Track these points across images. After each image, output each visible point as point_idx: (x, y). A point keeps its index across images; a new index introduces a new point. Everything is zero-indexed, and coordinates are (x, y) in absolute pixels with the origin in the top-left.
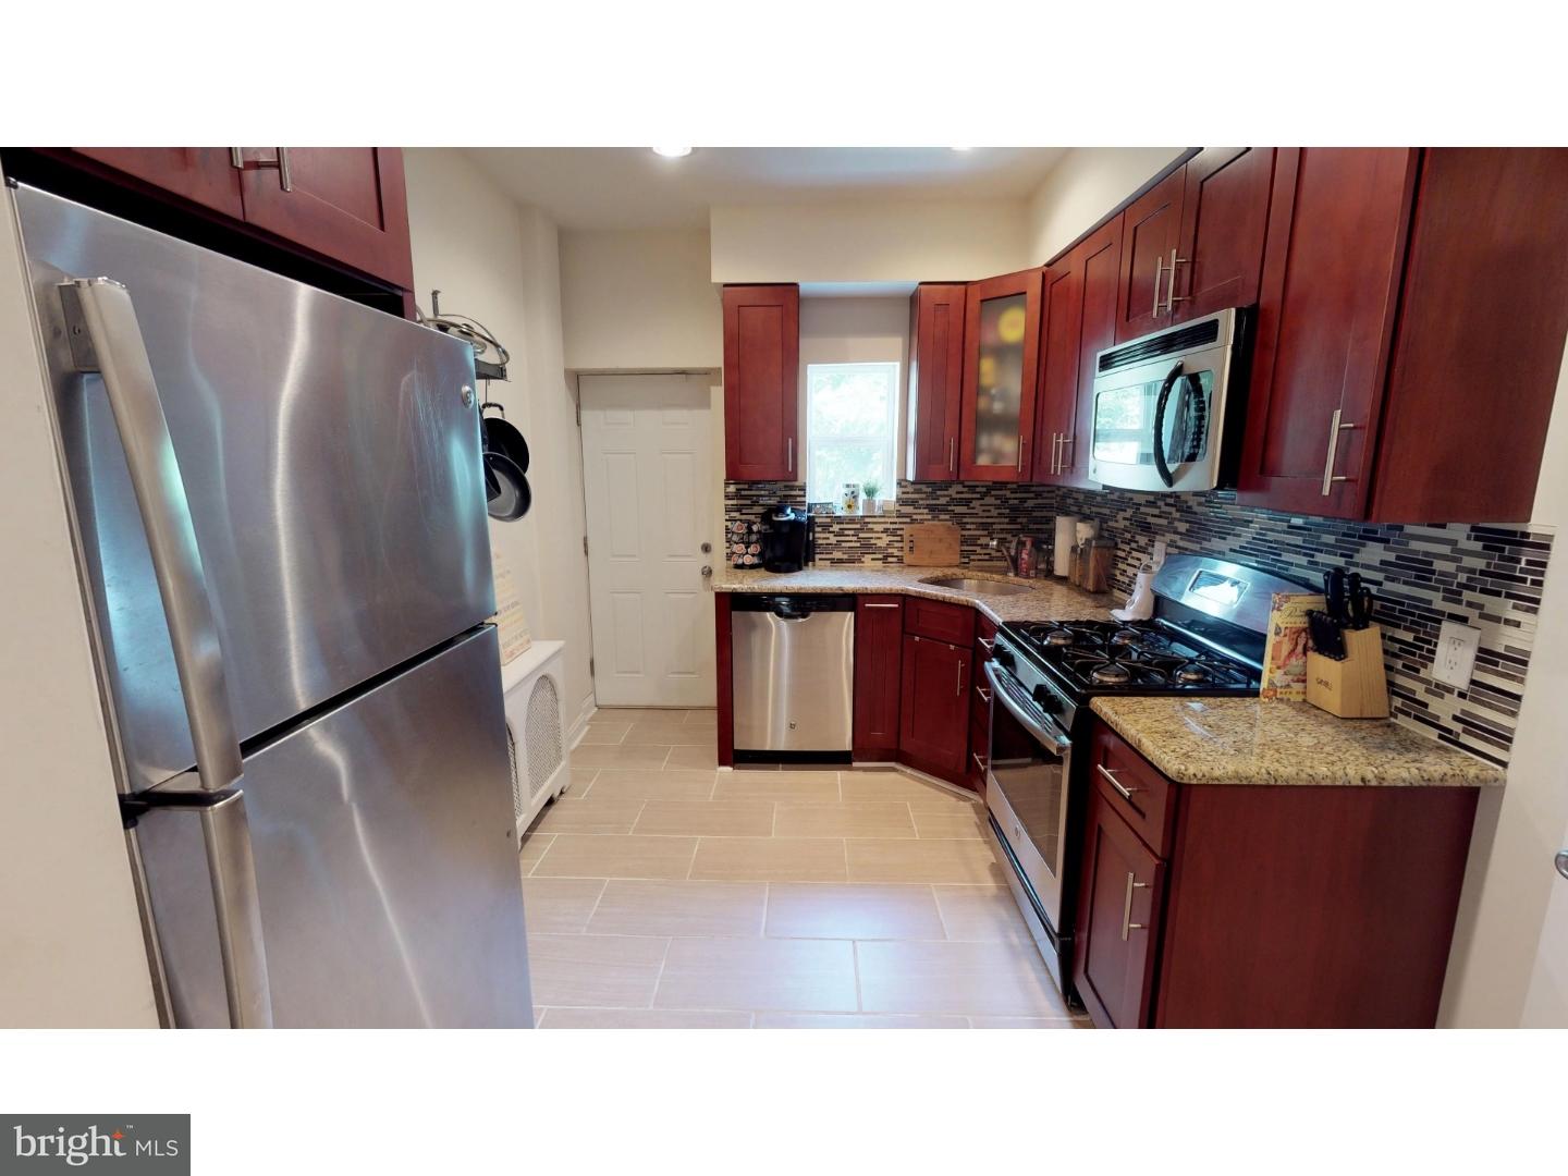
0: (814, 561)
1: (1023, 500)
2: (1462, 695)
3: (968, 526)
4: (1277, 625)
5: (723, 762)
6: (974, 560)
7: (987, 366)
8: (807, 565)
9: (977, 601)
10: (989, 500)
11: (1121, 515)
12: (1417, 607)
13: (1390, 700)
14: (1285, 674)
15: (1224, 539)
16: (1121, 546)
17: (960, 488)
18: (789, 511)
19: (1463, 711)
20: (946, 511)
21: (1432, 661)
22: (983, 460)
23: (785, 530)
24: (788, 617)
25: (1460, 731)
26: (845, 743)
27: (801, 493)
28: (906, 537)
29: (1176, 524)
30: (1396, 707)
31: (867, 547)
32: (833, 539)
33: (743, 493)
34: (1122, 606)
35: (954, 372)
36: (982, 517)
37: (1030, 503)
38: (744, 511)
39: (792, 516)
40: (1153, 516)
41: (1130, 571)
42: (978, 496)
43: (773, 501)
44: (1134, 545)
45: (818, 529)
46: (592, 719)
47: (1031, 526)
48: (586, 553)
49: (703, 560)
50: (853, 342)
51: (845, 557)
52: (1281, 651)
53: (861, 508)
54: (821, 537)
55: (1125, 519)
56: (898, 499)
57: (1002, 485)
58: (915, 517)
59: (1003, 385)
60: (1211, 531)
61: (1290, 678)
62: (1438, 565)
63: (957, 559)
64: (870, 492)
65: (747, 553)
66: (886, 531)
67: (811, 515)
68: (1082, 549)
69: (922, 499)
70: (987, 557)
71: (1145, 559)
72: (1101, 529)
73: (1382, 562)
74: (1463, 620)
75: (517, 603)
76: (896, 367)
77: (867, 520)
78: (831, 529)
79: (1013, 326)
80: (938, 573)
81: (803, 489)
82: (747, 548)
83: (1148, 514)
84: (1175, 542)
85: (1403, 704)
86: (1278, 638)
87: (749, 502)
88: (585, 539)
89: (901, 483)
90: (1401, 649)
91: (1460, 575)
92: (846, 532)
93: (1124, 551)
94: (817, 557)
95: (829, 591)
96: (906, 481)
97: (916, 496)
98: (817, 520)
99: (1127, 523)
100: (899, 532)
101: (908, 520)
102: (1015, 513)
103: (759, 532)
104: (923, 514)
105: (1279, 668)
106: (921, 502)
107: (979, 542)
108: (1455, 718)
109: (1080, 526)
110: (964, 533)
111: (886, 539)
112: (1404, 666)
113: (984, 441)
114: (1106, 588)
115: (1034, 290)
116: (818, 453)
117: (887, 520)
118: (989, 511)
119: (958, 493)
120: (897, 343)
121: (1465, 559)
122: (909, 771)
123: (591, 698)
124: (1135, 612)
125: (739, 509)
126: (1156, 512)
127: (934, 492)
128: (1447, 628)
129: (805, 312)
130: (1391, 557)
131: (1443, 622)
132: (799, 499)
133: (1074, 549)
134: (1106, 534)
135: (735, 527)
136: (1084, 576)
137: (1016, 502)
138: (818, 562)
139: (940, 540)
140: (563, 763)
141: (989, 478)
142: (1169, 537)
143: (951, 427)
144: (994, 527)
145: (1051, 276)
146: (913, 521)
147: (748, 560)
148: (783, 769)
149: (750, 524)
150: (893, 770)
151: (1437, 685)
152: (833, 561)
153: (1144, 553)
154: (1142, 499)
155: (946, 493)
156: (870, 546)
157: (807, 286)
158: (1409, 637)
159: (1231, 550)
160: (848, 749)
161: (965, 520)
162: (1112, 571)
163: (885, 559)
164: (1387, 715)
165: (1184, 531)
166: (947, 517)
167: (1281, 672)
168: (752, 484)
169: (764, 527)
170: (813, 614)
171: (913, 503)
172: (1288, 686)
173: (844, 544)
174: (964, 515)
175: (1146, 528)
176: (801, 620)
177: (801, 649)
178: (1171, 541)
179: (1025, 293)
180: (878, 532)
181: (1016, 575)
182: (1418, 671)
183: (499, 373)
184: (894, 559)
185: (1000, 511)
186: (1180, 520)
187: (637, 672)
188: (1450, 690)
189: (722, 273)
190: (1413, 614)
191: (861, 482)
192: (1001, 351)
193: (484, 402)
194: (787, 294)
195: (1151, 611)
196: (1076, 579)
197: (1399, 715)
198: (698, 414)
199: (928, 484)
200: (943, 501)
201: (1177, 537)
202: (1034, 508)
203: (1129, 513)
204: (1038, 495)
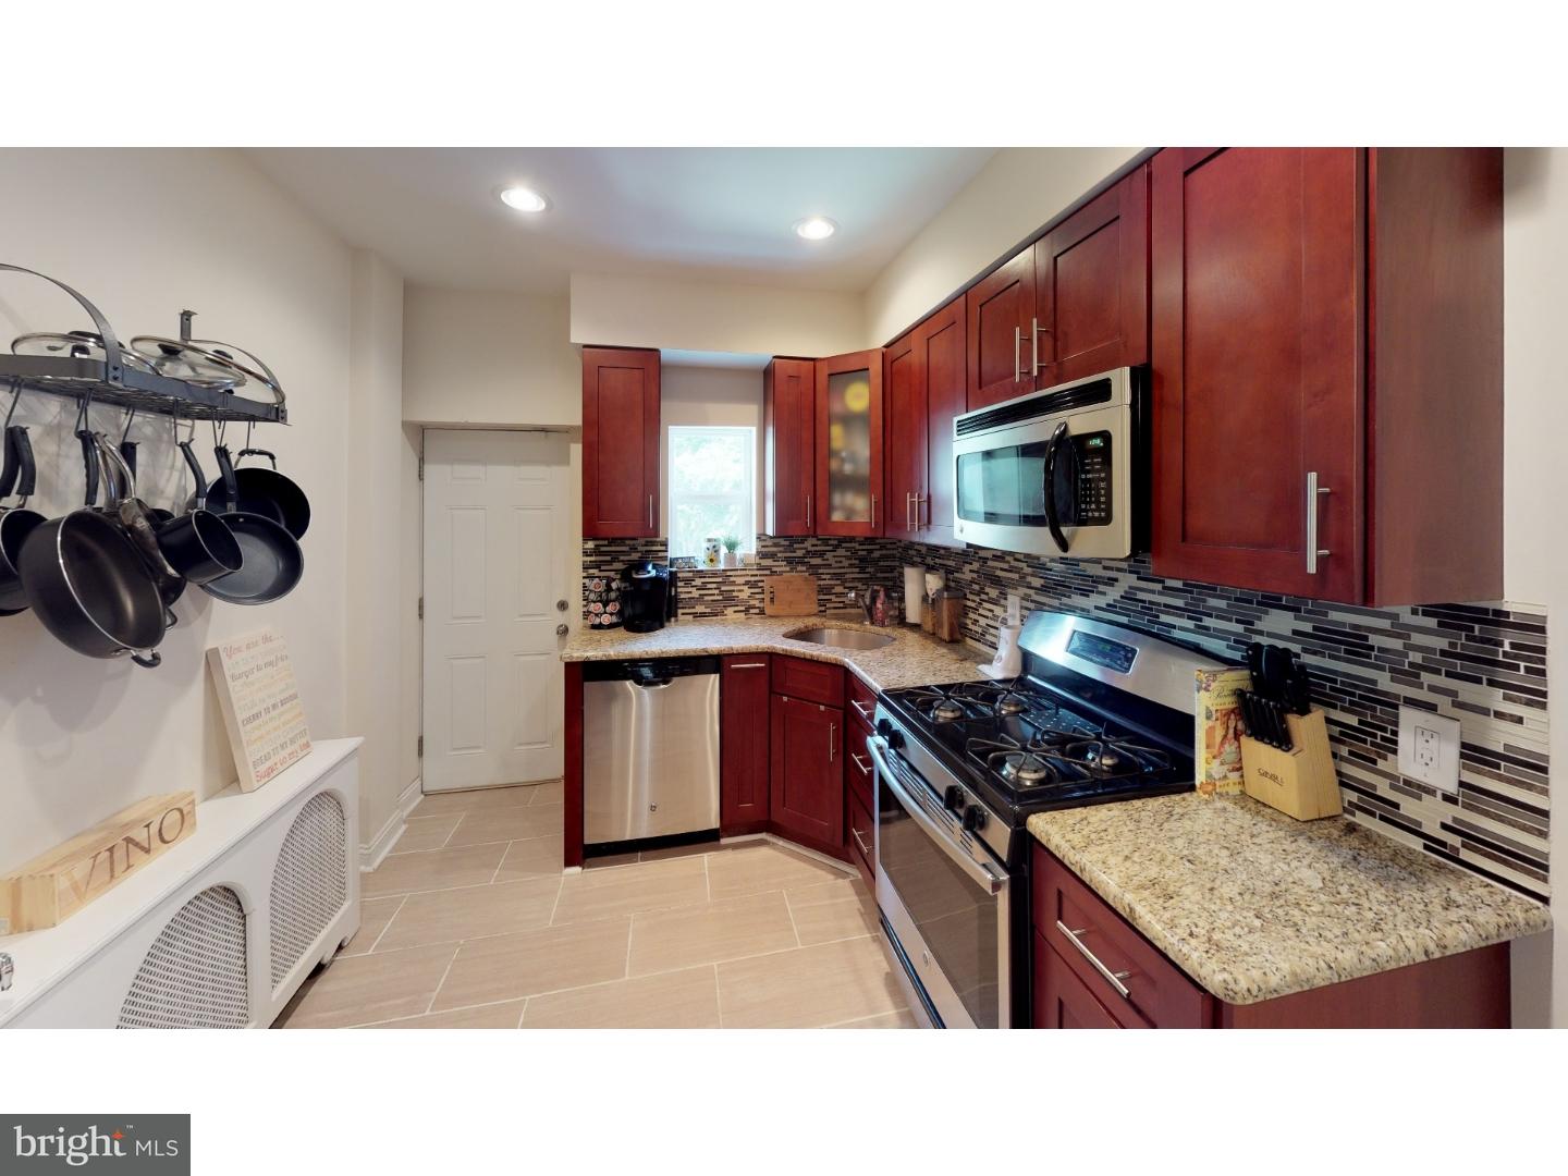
0: (676, 616)
1: (870, 551)
2: (1448, 798)
3: (824, 577)
4: (1207, 708)
5: (569, 862)
6: (829, 608)
7: (837, 431)
8: (669, 620)
9: (847, 660)
10: (841, 552)
11: (967, 568)
12: (1356, 687)
13: (1341, 793)
14: (1222, 764)
15: (1088, 596)
16: (969, 596)
17: (814, 541)
18: (650, 568)
19: (1455, 820)
20: (803, 563)
21: (1395, 752)
22: (837, 516)
23: (647, 587)
24: (649, 683)
25: (1459, 845)
26: (713, 821)
27: (663, 548)
28: (767, 589)
29: (1029, 579)
30: (1350, 803)
31: (729, 599)
32: (696, 593)
33: (603, 549)
34: (989, 661)
35: (807, 435)
36: (835, 568)
37: (876, 554)
38: (603, 568)
39: (653, 573)
40: (1002, 569)
41: (983, 622)
42: (831, 548)
43: (635, 556)
44: (984, 597)
45: (679, 584)
46: (415, 813)
47: (879, 575)
48: (421, 616)
49: (560, 618)
50: (711, 408)
51: (708, 610)
52: (1214, 738)
53: (722, 561)
54: (683, 591)
55: (971, 571)
56: (758, 553)
57: (852, 539)
58: (774, 569)
59: (853, 450)
60: (1070, 587)
61: (1226, 767)
62: (1374, 640)
63: (815, 608)
64: (731, 546)
65: (605, 612)
66: (747, 583)
67: (674, 569)
68: (933, 600)
69: (780, 552)
70: (841, 605)
71: (998, 610)
72: (947, 579)
73: (1295, 632)
74: (1431, 708)
75: (294, 697)
76: (753, 431)
77: (729, 573)
78: (694, 583)
79: (858, 397)
80: (799, 624)
81: (665, 544)
82: (605, 606)
83: (997, 568)
84: (1030, 596)
85: (1359, 799)
86: (1210, 723)
87: (609, 558)
88: (421, 601)
89: (761, 537)
90: (1341, 733)
91: (1411, 654)
92: (709, 586)
93: (974, 601)
94: (680, 611)
95: (692, 654)
96: (765, 535)
97: (775, 549)
98: (679, 575)
99: (975, 575)
100: (760, 584)
101: (768, 572)
102: (863, 563)
103: (618, 589)
104: (782, 566)
105: (1214, 757)
106: (779, 555)
107: (834, 591)
108: (1444, 826)
109: (929, 577)
110: (822, 583)
111: (747, 592)
112: (1351, 753)
113: (837, 499)
114: (959, 637)
115: (876, 367)
116: (679, 507)
117: (747, 572)
118: (841, 562)
119: (813, 546)
120: (753, 410)
121: (1414, 635)
122: (781, 842)
123: (417, 783)
124: (1005, 669)
125: (597, 565)
126: (1006, 566)
127: (791, 545)
128: (1406, 714)
129: (666, 379)
130: (1307, 627)
131: (1401, 708)
132: (661, 554)
133: (925, 598)
134: (953, 584)
135: (591, 584)
136: (937, 624)
137: (864, 553)
138: (680, 617)
139: (799, 591)
140: (346, 905)
141: (844, 533)
142: (1022, 591)
143: (806, 485)
144: (847, 576)
145: (891, 356)
146: (773, 573)
147: (606, 619)
148: (643, 859)
149: (610, 580)
150: (762, 843)
151: (1407, 782)
152: (695, 615)
153: (996, 604)
154: (989, 555)
155: (802, 546)
156: (732, 599)
157: (669, 353)
158: (1353, 720)
159: (1096, 608)
160: (714, 827)
161: (821, 571)
162: (963, 620)
163: (746, 611)
164: (1340, 811)
165: (1039, 586)
166: (804, 568)
167: (1216, 763)
168: (613, 541)
169: (623, 585)
170: (675, 680)
171: (772, 556)
172: (1225, 777)
173: (706, 598)
174: (819, 566)
175: (997, 582)
176: (662, 686)
177: (663, 717)
178: (1025, 594)
179: (868, 369)
180: (739, 585)
181: (872, 623)
182: (1375, 762)
183: (276, 414)
184: (757, 611)
185: (850, 562)
186: (1032, 575)
187: (478, 747)
188: (1431, 791)
189: (580, 335)
190: (1353, 695)
191: (721, 534)
192: (848, 419)
193: (244, 448)
194: (648, 359)
195: (1019, 667)
196: (928, 627)
197: (1357, 812)
198: (557, 471)
199: (786, 537)
200: (800, 553)
201: (1032, 592)
202: (879, 559)
203: (976, 566)
204: (883, 547)
